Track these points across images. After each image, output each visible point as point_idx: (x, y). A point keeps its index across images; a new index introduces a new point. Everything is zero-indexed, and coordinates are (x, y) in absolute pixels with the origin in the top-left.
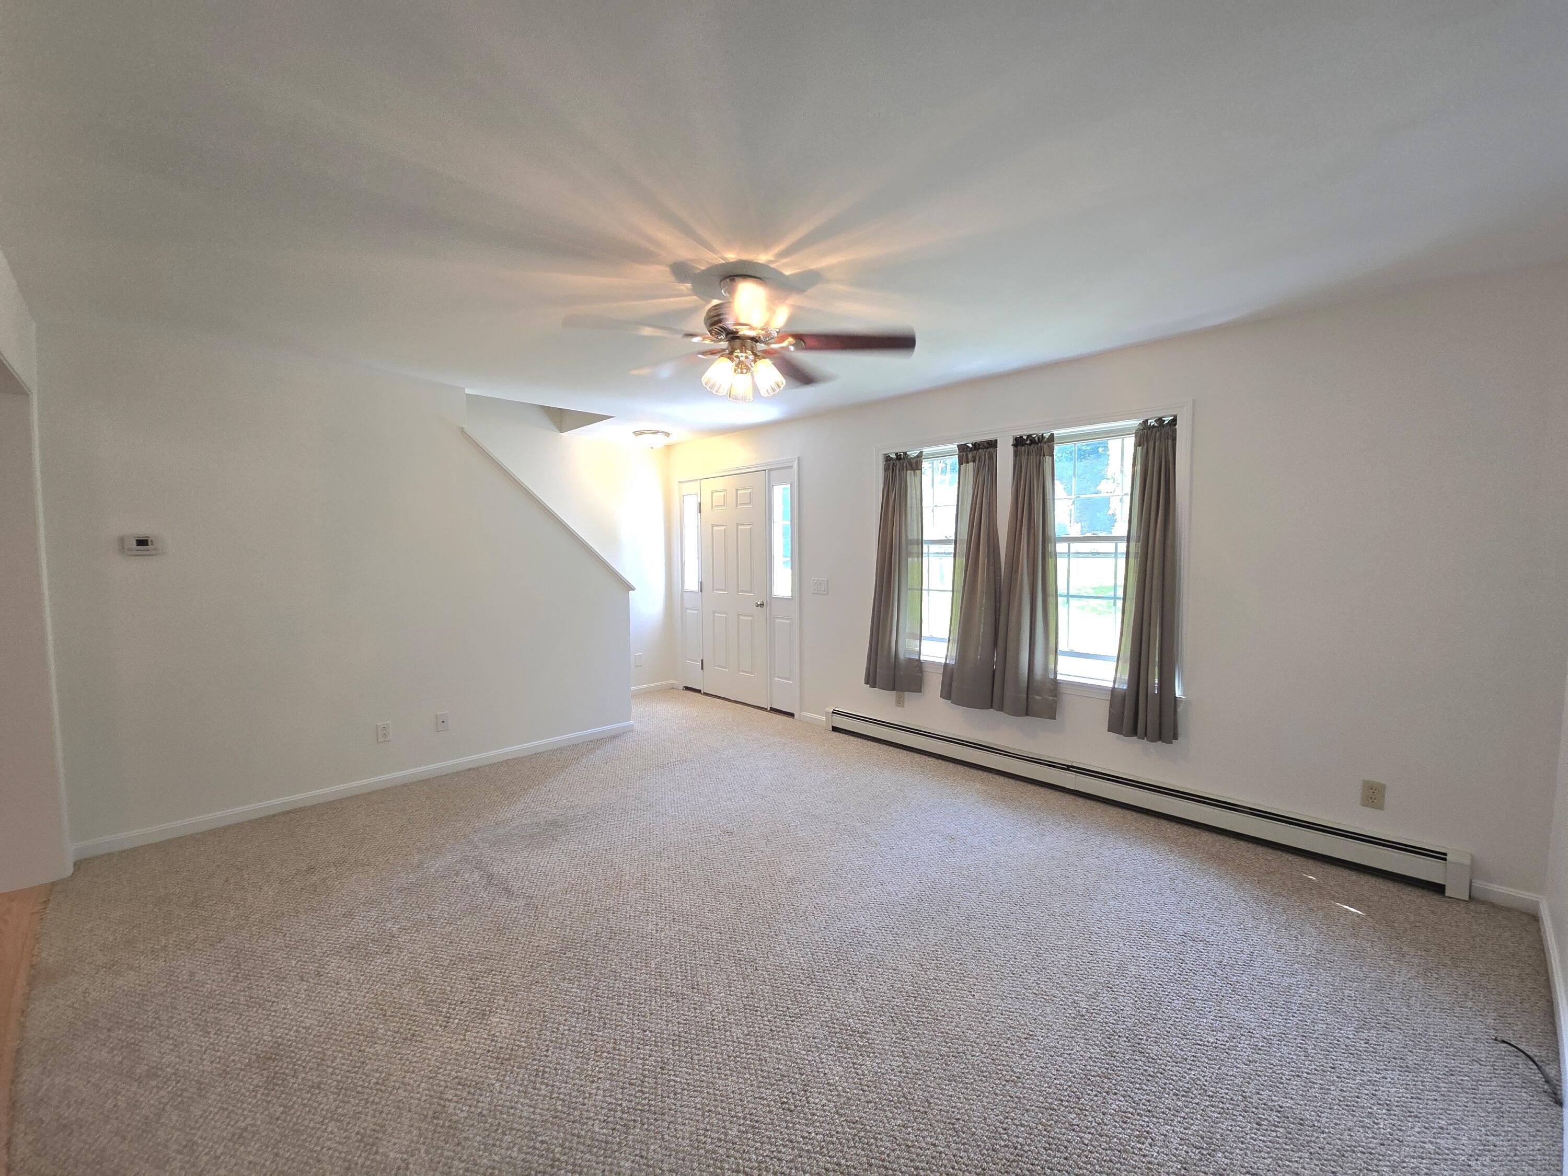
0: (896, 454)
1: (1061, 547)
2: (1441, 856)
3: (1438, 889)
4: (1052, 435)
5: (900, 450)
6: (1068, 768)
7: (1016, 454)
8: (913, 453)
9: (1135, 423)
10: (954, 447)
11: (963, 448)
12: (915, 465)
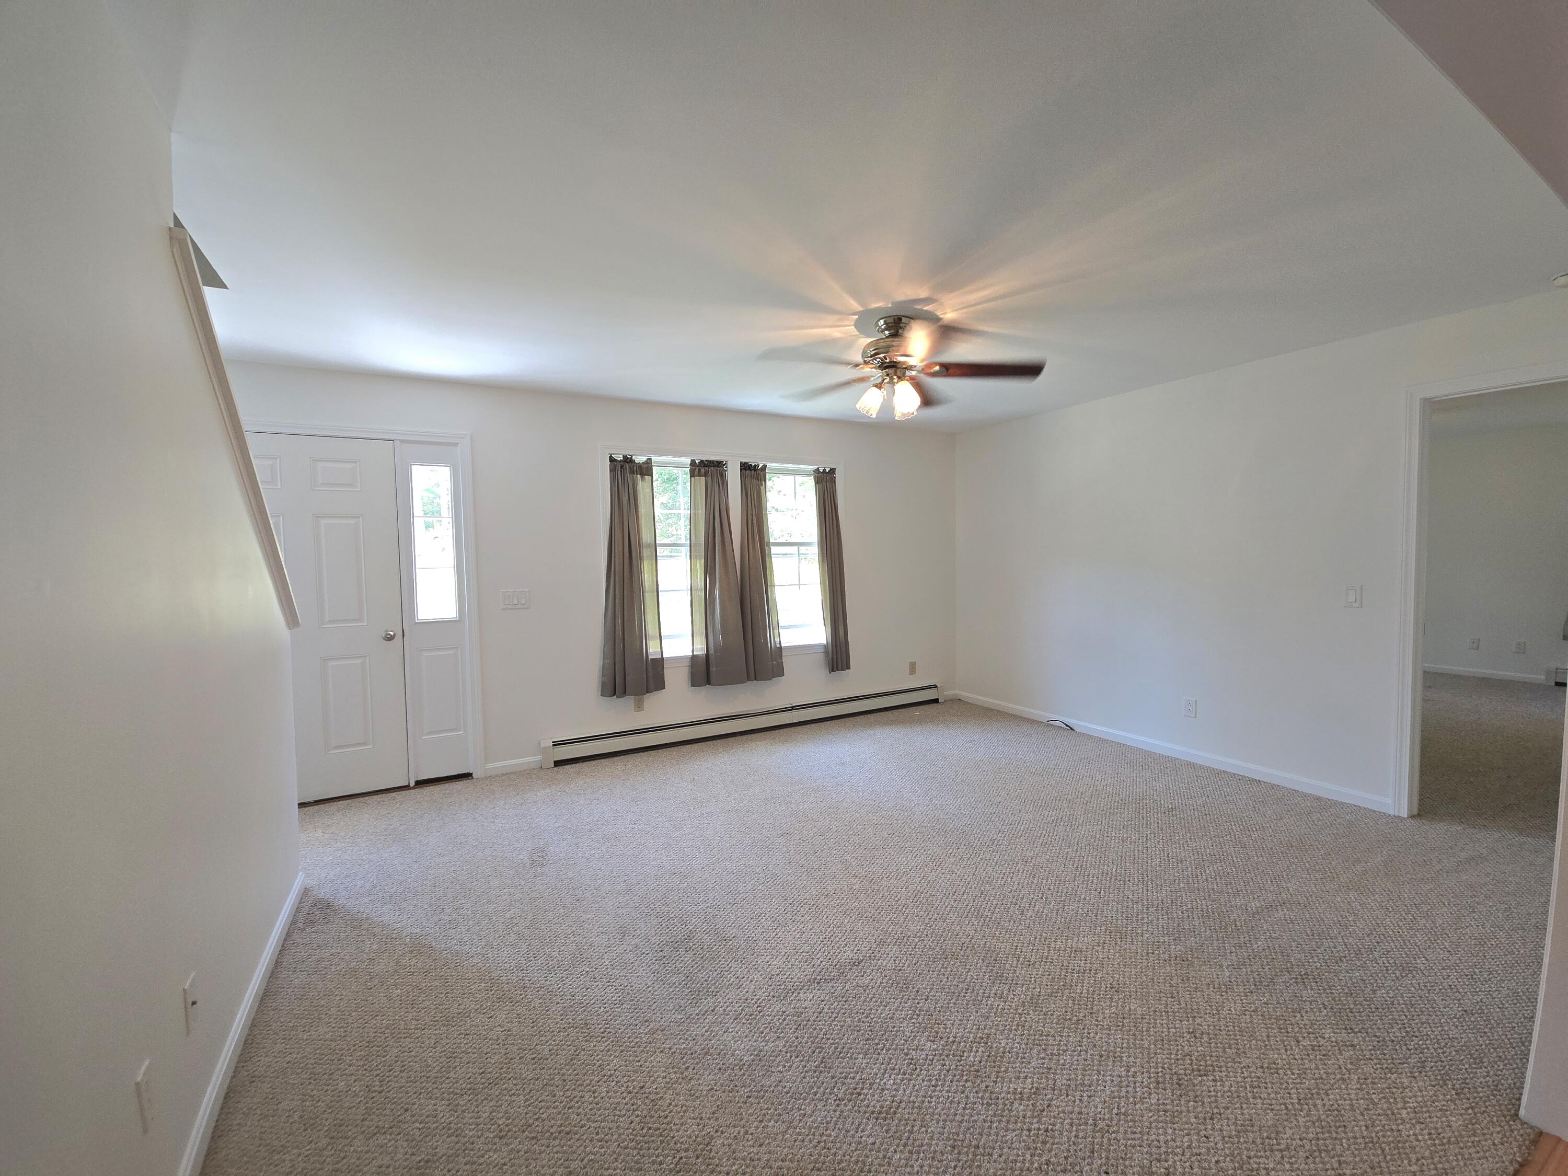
0: (625, 457)
1: (774, 549)
2: (935, 687)
3: (936, 701)
4: (765, 466)
5: (628, 453)
6: (793, 708)
7: (742, 477)
8: (640, 459)
9: (814, 468)
10: (688, 461)
11: (693, 463)
12: (646, 470)
